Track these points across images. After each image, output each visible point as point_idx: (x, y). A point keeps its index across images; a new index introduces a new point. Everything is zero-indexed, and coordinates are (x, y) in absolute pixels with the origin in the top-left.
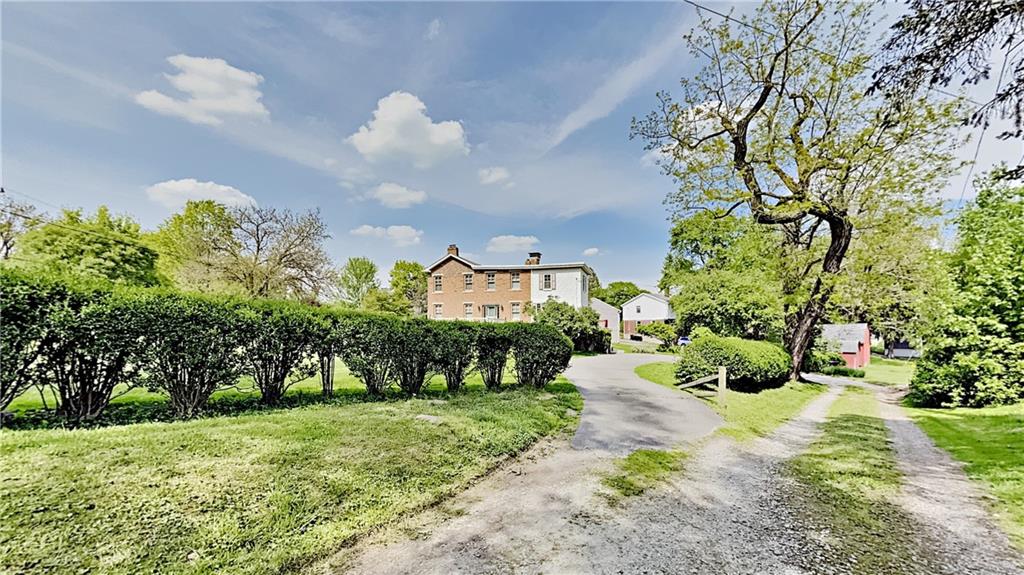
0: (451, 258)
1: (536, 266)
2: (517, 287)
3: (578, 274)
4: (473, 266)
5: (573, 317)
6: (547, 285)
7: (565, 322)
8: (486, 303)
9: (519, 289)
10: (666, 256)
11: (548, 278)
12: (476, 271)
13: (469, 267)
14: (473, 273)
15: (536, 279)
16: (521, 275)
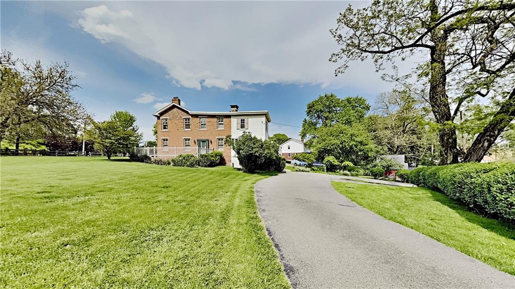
0: (174, 107)
1: (235, 113)
2: (221, 128)
3: (264, 119)
4: (189, 112)
5: (262, 145)
6: (242, 127)
7: (257, 150)
8: (200, 138)
9: (223, 129)
10: (304, 120)
11: (243, 121)
12: (193, 116)
13: (187, 112)
14: (190, 117)
15: (235, 121)
16: (225, 120)
